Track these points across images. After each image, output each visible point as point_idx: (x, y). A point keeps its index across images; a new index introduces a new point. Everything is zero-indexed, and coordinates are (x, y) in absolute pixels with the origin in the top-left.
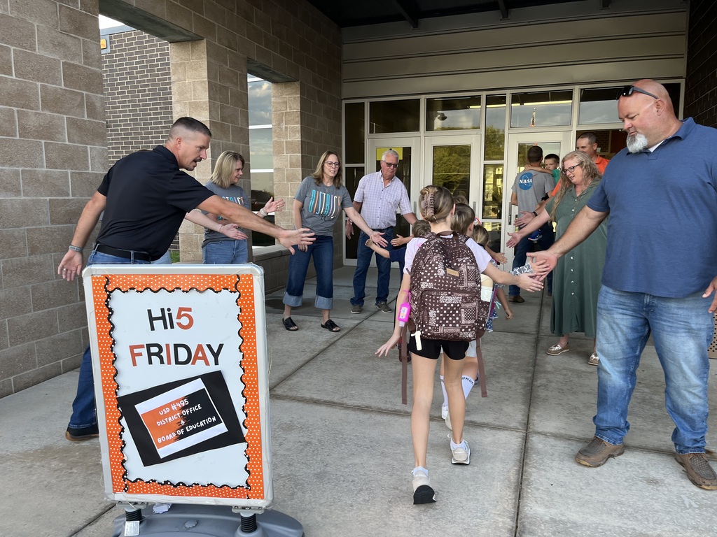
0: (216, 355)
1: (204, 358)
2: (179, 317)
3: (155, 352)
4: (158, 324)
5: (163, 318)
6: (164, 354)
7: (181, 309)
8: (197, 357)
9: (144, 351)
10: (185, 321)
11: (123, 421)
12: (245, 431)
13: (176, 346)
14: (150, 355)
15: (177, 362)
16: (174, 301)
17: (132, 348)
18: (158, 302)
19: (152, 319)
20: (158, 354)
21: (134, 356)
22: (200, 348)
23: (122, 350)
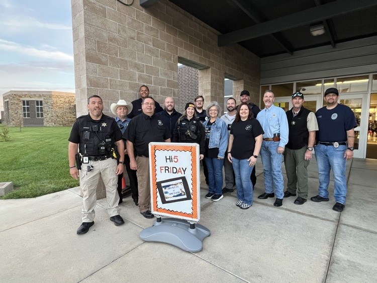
0: (184, 171)
1: (181, 172)
2: (174, 158)
3: (167, 169)
4: (168, 160)
5: (170, 159)
6: (169, 170)
7: (175, 156)
8: (179, 172)
9: (164, 168)
10: (176, 160)
11: (157, 189)
12: (192, 196)
13: (173, 168)
14: (166, 170)
15: (173, 173)
16: (172, 154)
17: (161, 167)
18: (169, 154)
19: (166, 159)
20: (168, 170)
21: (161, 170)
22: (180, 169)
23: (158, 168)
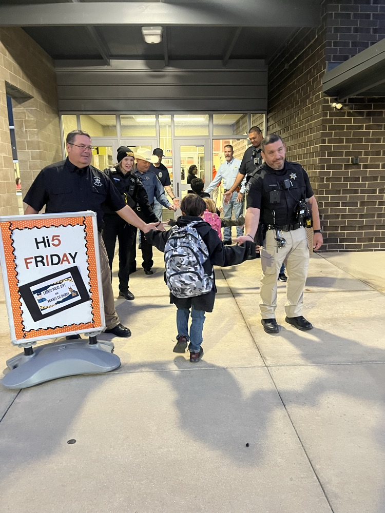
0: (74, 258)
1: (68, 260)
2: (53, 240)
3: (39, 260)
4: (41, 245)
5: (44, 242)
6: (45, 261)
7: (54, 236)
8: (63, 260)
9: (33, 260)
10: (56, 242)
11: (22, 300)
12: (90, 294)
13: (52, 256)
14: (37, 262)
15: (53, 264)
16: (49, 233)
17: (26, 260)
18: (40, 234)
19: (37, 243)
20: (42, 261)
21: (27, 263)
22: (65, 255)
23: (20, 262)
